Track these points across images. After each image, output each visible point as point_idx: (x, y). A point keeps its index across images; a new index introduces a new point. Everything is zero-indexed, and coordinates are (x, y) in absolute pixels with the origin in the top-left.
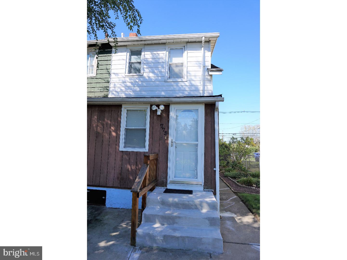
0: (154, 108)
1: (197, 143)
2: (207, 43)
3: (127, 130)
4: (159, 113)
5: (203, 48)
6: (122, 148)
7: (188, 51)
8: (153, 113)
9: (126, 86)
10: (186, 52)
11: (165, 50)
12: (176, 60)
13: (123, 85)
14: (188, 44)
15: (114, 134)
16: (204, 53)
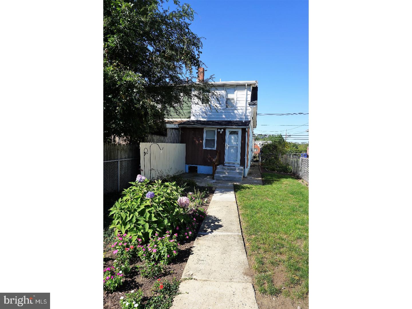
0: (219, 130)
1: (237, 146)
2: (249, 86)
3: (206, 140)
4: (221, 133)
5: (246, 90)
6: (204, 148)
7: (238, 91)
8: (218, 132)
9: (203, 112)
10: (236, 91)
11: (223, 89)
12: (230, 96)
13: (201, 111)
14: (238, 86)
15: (201, 141)
16: (247, 92)
